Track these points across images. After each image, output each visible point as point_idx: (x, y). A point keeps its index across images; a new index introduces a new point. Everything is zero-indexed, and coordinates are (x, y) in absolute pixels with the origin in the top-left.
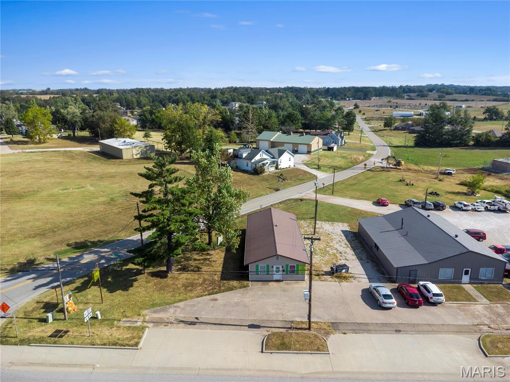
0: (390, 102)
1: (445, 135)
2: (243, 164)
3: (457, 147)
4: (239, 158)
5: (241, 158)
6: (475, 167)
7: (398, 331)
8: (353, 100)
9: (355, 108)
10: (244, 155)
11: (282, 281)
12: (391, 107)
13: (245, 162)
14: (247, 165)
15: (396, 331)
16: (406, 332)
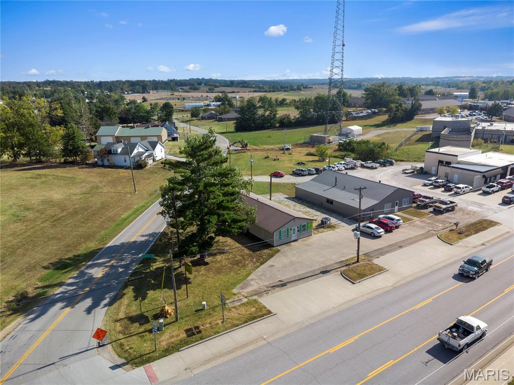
0: (173, 94)
1: (258, 120)
2: (119, 160)
3: (269, 129)
4: (113, 154)
5: (116, 154)
6: (299, 142)
7: (401, 247)
8: (132, 93)
9: (143, 102)
10: (119, 150)
11: (298, 240)
12: (178, 99)
13: (122, 158)
14: (125, 161)
15: (400, 247)
16: (405, 246)
